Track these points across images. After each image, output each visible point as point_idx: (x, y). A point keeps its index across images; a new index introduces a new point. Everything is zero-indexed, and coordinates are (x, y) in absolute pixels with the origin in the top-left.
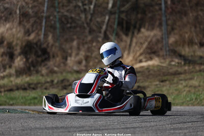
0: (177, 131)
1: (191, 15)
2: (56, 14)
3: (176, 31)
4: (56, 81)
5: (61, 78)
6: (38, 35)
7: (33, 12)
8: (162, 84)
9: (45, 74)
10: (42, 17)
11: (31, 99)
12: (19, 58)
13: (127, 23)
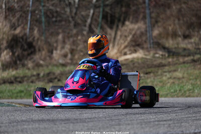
0: (162, 123)
1: (174, 7)
2: (41, 8)
3: (160, 24)
4: (42, 75)
5: (47, 71)
6: (24, 28)
7: (18, 7)
8: (146, 76)
9: (31, 68)
10: (28, 11)
11: (17, 93)
12: (5, 52)
13: (111, 16)
